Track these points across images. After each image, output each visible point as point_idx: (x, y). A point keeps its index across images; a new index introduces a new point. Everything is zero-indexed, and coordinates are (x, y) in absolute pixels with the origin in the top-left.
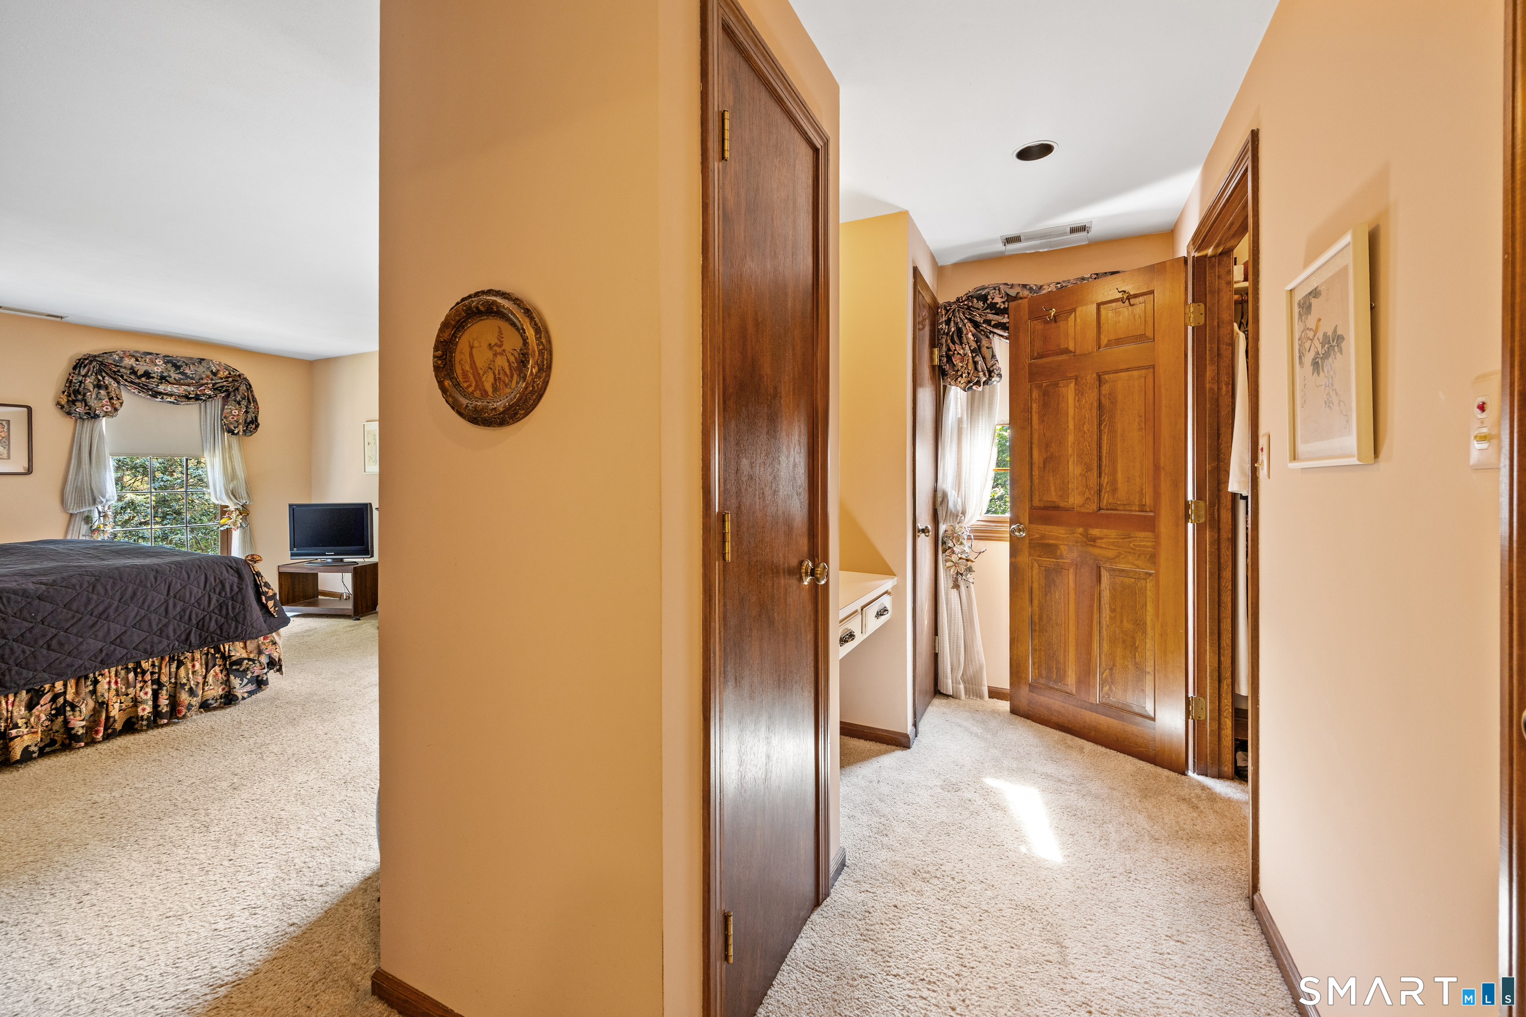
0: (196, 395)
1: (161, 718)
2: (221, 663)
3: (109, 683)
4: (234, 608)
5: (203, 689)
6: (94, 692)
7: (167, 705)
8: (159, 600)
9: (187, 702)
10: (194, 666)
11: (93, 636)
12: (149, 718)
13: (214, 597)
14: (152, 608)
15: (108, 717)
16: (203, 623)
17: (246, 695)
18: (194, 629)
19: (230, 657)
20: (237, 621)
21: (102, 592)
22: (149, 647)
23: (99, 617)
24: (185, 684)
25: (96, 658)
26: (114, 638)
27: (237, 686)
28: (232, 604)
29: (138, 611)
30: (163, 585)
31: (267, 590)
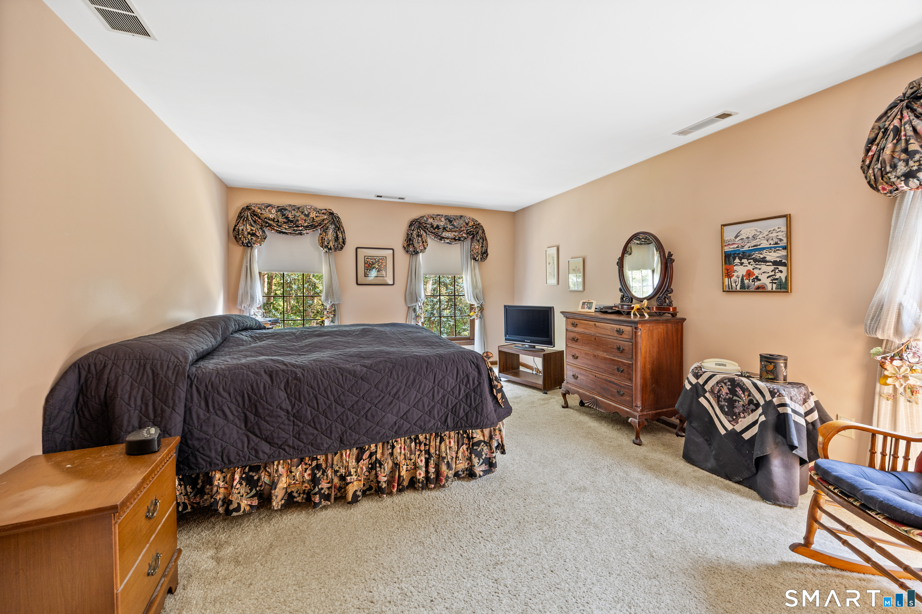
0: (459, 237)
1: (430, 484)
2: (467, 442)
3: (401, 448)
4: (475, 400)
5: (456, 462)
6: (392, 454)
7: (434, 473)
8: (429, 386)
9: (445, 473)
10: (450, 442)
11: (390, 412)
12: (423, 481)
13: (463, 388)
14: (425, 393)
15: (400, 476)
16: (456, 409)
17: (481, 473)
18: (450, 413)
19: (473, 438)
20: (477, 412)
21: (396, 377)
22: (423, 424)
23: (394, 397)
24: (444, 458)
25: (393, 429)
26: (402, 414)
27: (476, 465)
28: (474, 396)
29: (416, 394)
30: (431, 375)
31: (497, 383)
